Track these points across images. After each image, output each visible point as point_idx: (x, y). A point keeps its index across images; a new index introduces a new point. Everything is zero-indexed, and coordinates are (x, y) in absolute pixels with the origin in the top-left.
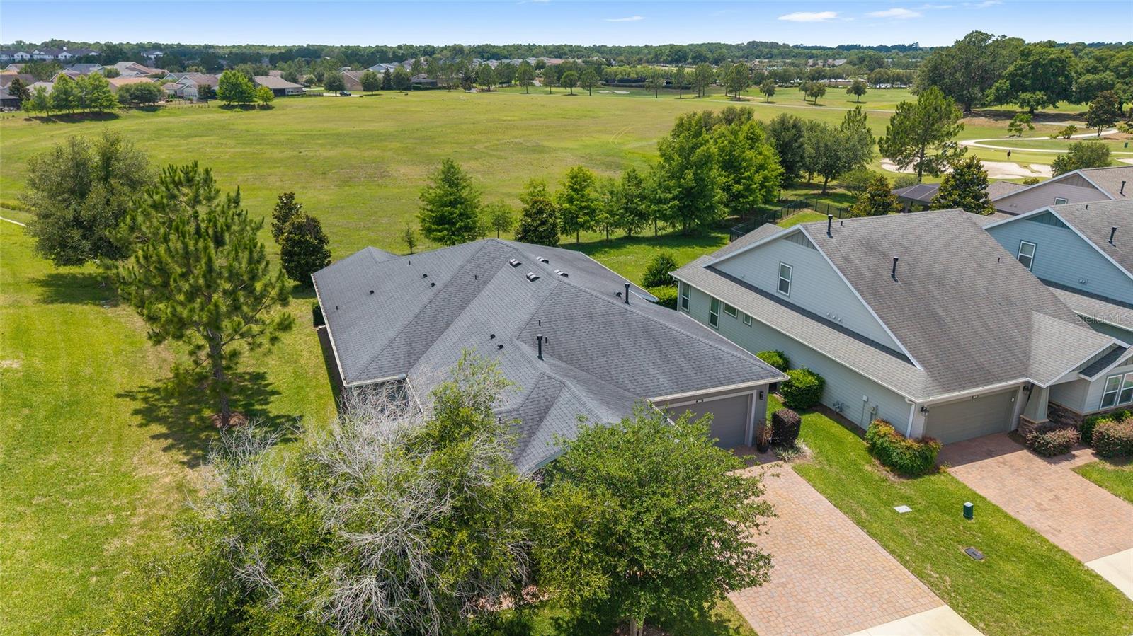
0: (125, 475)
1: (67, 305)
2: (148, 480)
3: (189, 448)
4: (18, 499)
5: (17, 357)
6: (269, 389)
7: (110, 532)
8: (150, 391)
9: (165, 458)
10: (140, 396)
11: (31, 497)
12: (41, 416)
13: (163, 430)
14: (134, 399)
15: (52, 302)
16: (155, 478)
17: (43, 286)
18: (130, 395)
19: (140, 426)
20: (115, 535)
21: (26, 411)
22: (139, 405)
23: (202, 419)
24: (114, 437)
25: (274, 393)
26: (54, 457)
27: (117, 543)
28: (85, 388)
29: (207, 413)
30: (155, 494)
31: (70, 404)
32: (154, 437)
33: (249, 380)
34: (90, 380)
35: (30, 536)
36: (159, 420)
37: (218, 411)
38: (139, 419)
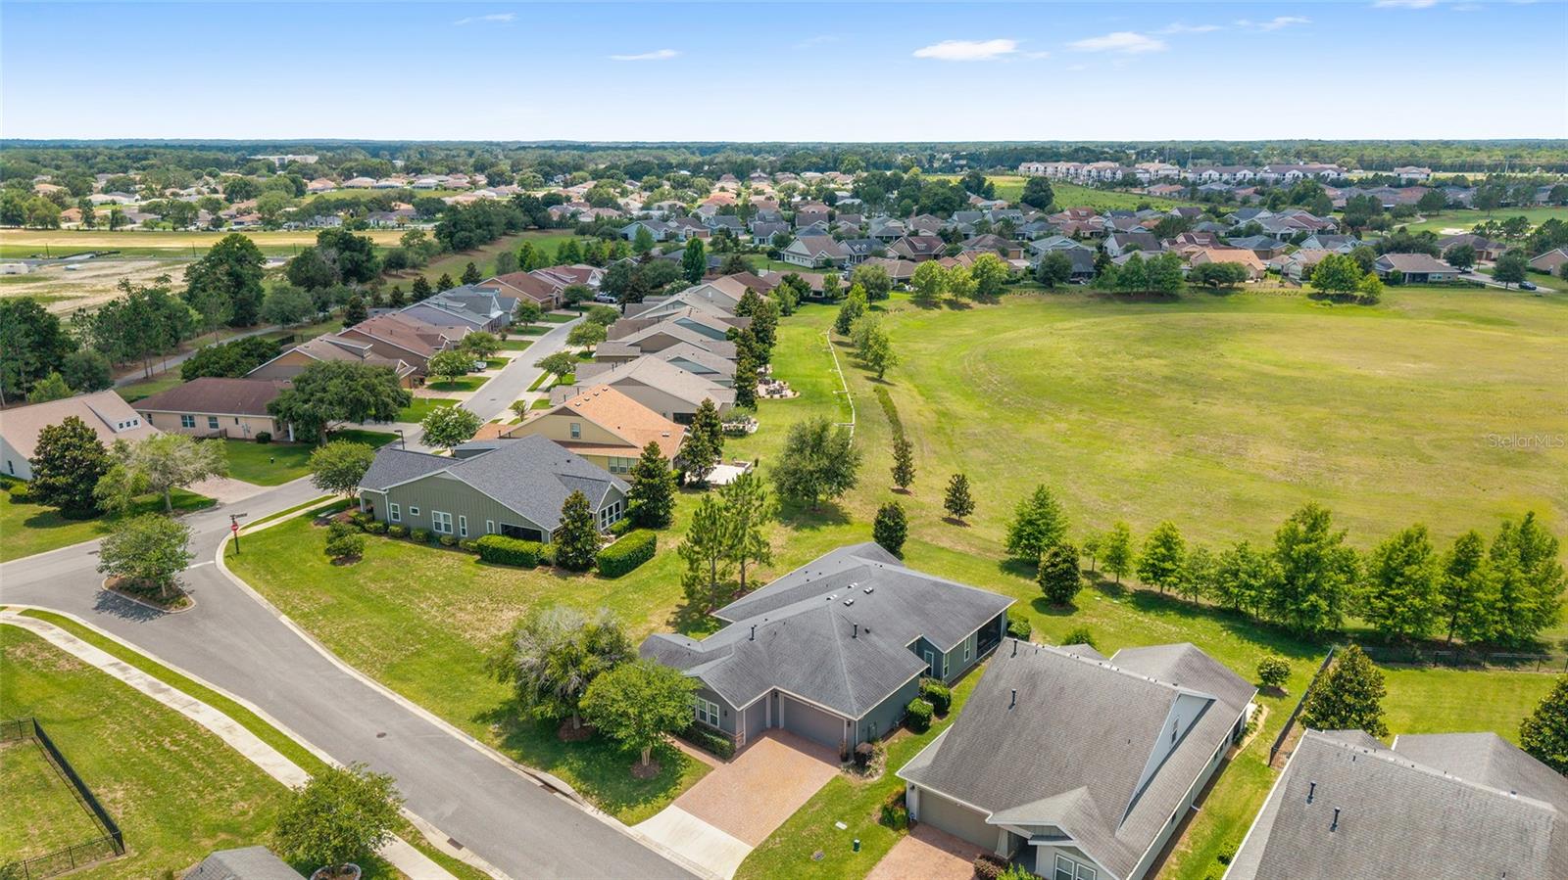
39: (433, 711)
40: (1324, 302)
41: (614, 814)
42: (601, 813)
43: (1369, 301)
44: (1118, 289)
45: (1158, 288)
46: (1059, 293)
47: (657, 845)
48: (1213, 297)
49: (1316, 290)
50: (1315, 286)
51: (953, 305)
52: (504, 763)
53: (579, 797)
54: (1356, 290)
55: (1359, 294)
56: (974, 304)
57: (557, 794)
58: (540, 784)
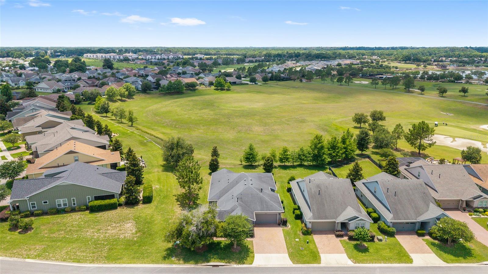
0: (173, 210)
1: (166, 172)
2: (176, 212)
3: (183, 207)
4: (159, 212)
5: (158, 185)
6: (199, 198)
7: (170, 219)
8: (179, 195)
9: (179, 208)
10: (177, 196)
11: (160, 212)
12: (162, 198)
13: (180, 203)
14: (176, 196)
15: (164, 172)
16: (177, 212)
17: (162, 167)
18: (175, 196)
19: (176, 202)
20: (171, 220)
21: (160, 197)
22: (176, 198)
23: (186, 202)
24: (172, 203)
25: (199, 199)
26: (163, 206)
27: (171, 221)
28: (169, 193)
29: (187, 201)
30: (177, 214)
31: (166, 196)
32: (178, 205)
33: (196, 195)
34: (170, 192)
35: (160, 218)
36: (179, 201)
37: (189, 201)
38: (176, 201)
39: (145, 263)
40: (219, 91)
41: (244, 263)
42: (239, 265)
43: (228, 90)
44: (167, 92)
45: (178, 90)
46: (150, 94)
47: (265, 265)
48: (192, 92)
49: (216, 88)
50: (215, 87)
51: (121, 100)
52: (193, 267)
53: (228, 264)
54: (225, 87)
55: (225, 88)
56: (127, 100)
57: (219, 267)
58: (212, 267)
